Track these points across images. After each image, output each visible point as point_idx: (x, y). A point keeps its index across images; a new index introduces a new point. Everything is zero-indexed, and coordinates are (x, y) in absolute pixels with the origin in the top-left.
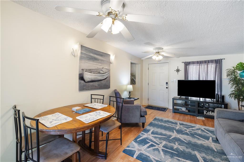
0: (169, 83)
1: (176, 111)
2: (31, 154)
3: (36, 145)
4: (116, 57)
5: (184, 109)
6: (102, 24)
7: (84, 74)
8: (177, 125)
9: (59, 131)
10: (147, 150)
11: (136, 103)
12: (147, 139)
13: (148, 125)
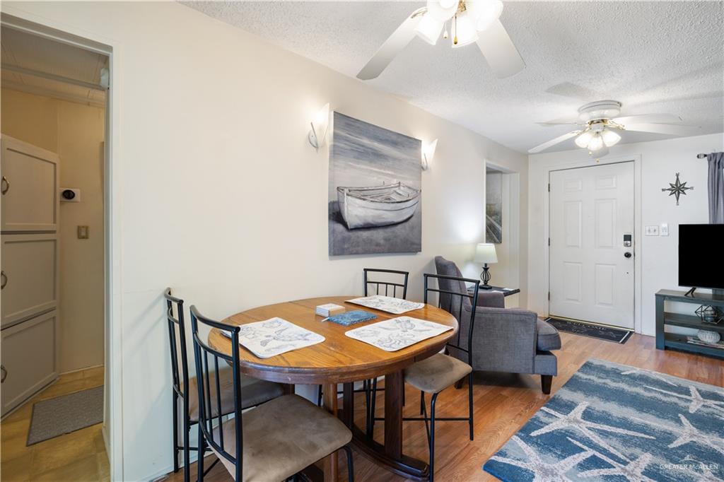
0: (637, 239)
1: (671, 344)
2: (218, 430)
3: (233, 406)
4: (439, 150)
5: (709, 338)
6: (415, 18)
7: (344, 203)
8: (690, 395)
9: (293, 372)
10: (579, 476)
11: (511, 304)
12: (570, 437)
13: (563, 386)
